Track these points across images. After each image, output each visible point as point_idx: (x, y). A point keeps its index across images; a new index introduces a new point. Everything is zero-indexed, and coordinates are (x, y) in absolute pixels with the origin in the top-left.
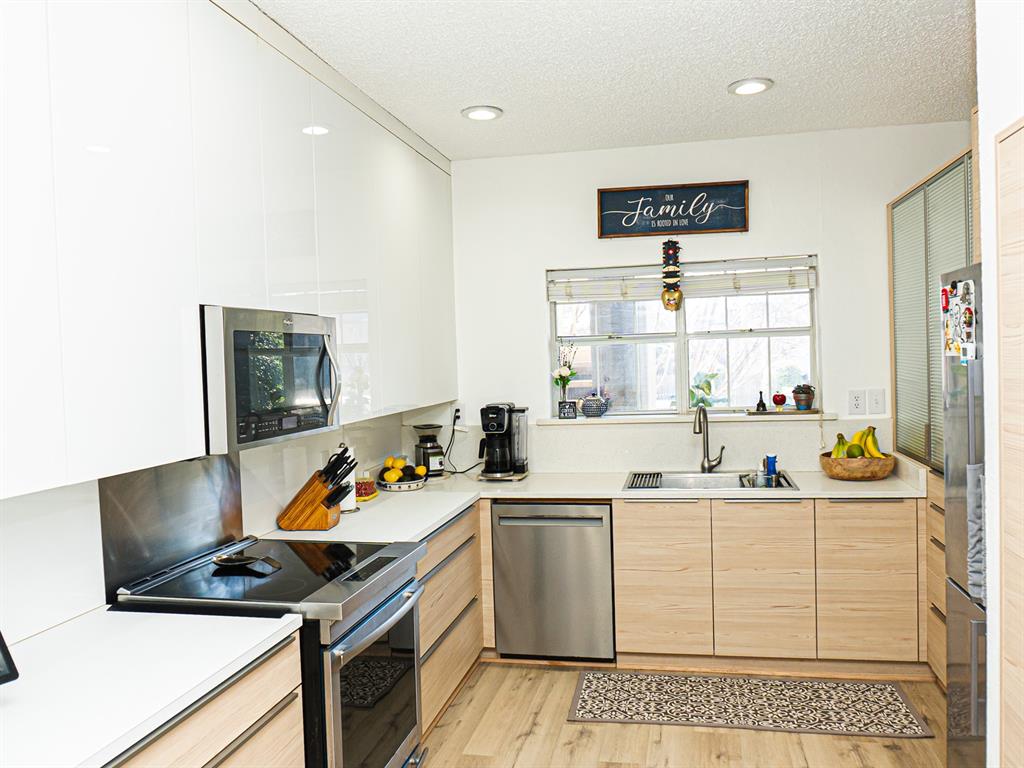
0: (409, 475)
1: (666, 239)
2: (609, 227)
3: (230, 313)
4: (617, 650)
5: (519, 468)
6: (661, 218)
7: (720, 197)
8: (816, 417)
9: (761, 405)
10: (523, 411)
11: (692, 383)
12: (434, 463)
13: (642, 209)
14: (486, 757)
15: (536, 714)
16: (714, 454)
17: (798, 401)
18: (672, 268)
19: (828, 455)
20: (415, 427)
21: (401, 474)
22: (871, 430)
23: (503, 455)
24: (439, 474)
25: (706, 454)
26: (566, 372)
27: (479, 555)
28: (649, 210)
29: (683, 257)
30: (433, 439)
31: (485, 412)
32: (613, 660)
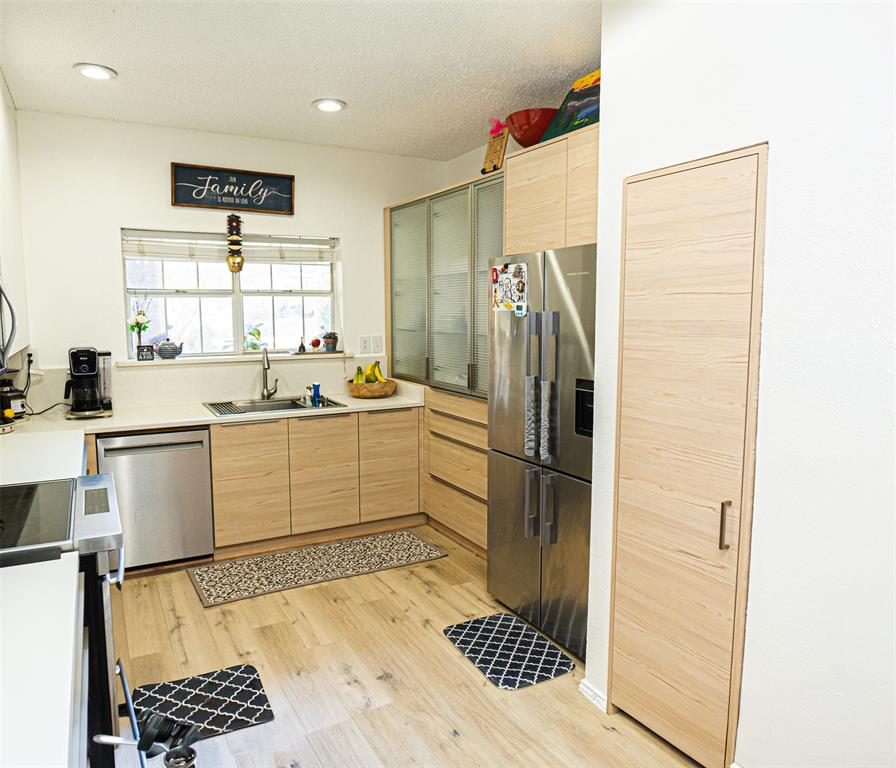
1: (230, 213)
4: (216, 546)
5: (107, 406)
6: (225, 195)
7: (273, 185)
8: (340, 355)
9: (302, 348)
10: (109, 354)
11: (246, 331)
12: (16, 406)
13: (210, 185)
16: (270, 386)
17: (327, 344)
18: (235, 238)
19: (351, 381)
22: (377, 363)
23: (93, 394)
25: (265, 386)
28: (216, 187)
29: (244, 229)
31: (75, 357)
32: (214, 554)
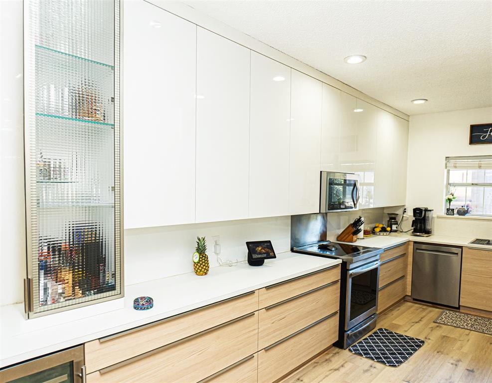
0: (383, 230)
2: (474, 140)
3: (328, 173)
4: (460, 304)
5: (428, 232)
10: (430, 211)
12: (394, 227)
13: (490, 132)
14: (399, 325)
15: (422, 318)
20: (388, 214)
21: (381, 229)
23: (421, 227)
24: (396, 231)
26: (451, 197)
27: (407, 261)
30: (394, 218)
31: (415, 210)
32: (459, 308)
